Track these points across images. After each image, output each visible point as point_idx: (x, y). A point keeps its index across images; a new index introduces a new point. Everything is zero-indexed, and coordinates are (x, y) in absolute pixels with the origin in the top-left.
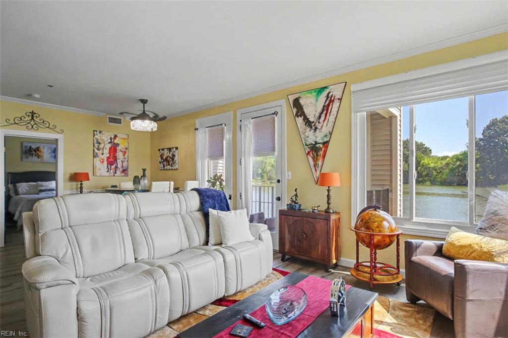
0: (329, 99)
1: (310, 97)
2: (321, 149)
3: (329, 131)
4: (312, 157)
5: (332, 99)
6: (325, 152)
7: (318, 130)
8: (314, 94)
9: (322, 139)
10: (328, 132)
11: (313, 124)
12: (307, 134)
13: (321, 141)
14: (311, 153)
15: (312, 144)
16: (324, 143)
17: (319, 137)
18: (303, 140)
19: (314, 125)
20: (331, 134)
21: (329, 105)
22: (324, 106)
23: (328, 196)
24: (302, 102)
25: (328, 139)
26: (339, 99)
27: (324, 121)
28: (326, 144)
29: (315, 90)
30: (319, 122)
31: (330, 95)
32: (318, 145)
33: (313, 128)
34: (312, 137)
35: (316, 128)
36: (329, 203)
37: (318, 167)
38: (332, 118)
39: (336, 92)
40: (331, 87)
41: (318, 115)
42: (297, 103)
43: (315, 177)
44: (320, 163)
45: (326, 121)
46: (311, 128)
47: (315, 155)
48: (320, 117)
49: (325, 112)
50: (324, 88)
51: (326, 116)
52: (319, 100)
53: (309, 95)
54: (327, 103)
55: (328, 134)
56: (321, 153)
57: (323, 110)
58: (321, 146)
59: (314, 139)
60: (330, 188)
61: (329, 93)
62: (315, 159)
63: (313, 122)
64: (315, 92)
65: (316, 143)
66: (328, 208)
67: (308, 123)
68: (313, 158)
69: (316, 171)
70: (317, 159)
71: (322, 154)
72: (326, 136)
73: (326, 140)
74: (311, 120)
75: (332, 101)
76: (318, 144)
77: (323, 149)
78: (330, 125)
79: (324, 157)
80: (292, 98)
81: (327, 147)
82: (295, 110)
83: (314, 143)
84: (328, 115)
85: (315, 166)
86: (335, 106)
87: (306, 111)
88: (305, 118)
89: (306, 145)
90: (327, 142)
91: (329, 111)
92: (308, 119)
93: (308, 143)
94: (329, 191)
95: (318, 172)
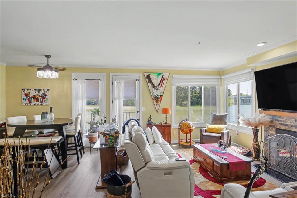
1: (155, 76)
2: (159, 98)
6: (161, 99)
8: (157, 75)
11: (156, 87)
12: (153, 91)
13: (159, 95)
14: (155, 100)
16: (161, 96)
17: (159, 93)
18: (151, 94)
19: (157, 88)
20: (163, 92)
21: (163, 81)
22: (161, 81)
23: (166, 117)
24: (151, 77)
26: (167, 79)
27: (161, 86)
29: (157, 73)
30: (159, 87)
31: (163, 77)
32: (158, 96)
33: (156, 89)
34: (155, 93)
35: (157, 89)
36: (166, 120)
38: (164, 86)
39: (166, 76)
40: (164, 74)
41: (158, 84)
42: (148, 76)
43: (157, 110)
44: (159, 104)
45: (162, 87)
46: (155, 89)
47: (157, 100)
48: (159, 85)
49: (161, 83)
50: (161, 73)
51: (162, 85)
52: (159, 78)
54: (162, 79)
57: (160, 82)
58: (159, 97)
61: (163, 76)
62: (157, 102)
63: (156, 86)
64: (157, 74)
65: (157, 95)
66: (166, 122)
67: (154, 87)
69: (157, 107)
70: (158, 102)
72: (162, 93)
73: (161, 94)
74: (155, 85)
75: (164, 79)
77: (160, 98)
78: (163, 89)
79: (161, 101)
80: (146, 75)
81: (162, 97)
82: (147, 80)
84: (163, 84)
85: (157, 105)
86: (165, 81)
87: (153, 81)
88: (152, 84)
89: (153, 96)
90: (162, 95)
91: (163, 83)
92: (154, 85)
93: (154, 95)
94: (166, 115)
95: (158, 108)
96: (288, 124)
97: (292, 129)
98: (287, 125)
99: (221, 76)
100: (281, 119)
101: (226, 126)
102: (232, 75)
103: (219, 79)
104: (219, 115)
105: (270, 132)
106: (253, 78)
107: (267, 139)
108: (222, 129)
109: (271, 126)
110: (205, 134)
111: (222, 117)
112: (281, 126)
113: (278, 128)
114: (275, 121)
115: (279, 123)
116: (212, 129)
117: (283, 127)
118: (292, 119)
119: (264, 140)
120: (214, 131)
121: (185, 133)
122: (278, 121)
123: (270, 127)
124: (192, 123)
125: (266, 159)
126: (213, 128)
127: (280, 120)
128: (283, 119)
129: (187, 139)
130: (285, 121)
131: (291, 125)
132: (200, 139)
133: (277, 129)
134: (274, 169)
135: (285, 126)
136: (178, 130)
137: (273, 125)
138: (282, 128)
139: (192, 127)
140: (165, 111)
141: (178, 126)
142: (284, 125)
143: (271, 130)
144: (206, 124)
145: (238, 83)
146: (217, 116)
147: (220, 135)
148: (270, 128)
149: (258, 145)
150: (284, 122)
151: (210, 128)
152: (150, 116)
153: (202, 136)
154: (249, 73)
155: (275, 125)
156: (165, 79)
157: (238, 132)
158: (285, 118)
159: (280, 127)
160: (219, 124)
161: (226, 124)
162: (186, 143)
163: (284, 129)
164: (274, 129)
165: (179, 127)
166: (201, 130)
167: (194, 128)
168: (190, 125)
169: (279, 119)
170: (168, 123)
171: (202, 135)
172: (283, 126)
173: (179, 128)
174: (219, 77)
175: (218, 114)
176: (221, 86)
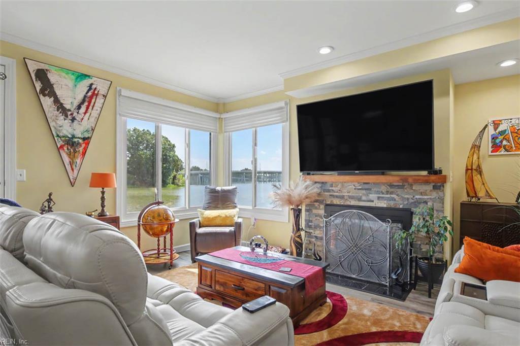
0: (92, 91)
1: (65, 77)
2: (79, 144)
3: (92, 127)
4: (67, 154)
5: (96, 92)
6: (85, 149)
7: (76, 122)
8: (73, 77)
9: (82, 134)
10: (90, 127)
11: (69, 113)
12: (59, 123)
13: (80, 136)
14: (65, 148)
15: (68, 137)
16: (84, 139)
17: (79, 130)
18: (53, 129)
19: (72, 114)
20: (93, 130)
21: (91, 97)
22: (85, 97)
23: (103, 199)
24: (53, 78)
25: (89, 135)
26: (104, 96)
27: (85, 113)
28: (87, 140)
29: (74, 72)
30: (78, 113)
31: (94, 87)
32: (76, 140)
33: (70, 117)
34: (66, 128)
35: (73, 119)
36: (103, 206)
37: (76, 166)
38: (95, 113)
39: (101, 87)
40: (94, 79)
41: (76, 103)
42: (42, 75)
43: (71, 177)
44: (78, 161)
45: (88, 115)
46: (67, 116)
47: (72, 150)
48: (79, 107)
49: (86, 104)
50: (86, 76)
51: (87, 108)
52: (78, 86)
53: (64, 74)
54: (90, 94)
55: (91, 129)
56: (81, 149)
57: (84, 100)
58: (81, 141)
59: (70, 130)
60: (105, 190)
61: (92, 84)
62: (72, 155)
63: (69, 110)
64: (73, 74)
65: (73, 137)
66: (103, 210)
67: (62, 109)
68: (69, 155)
69: (73, 170)
70: (74, 156)
71: (81, 151)
72: (87, 131)
73: (87, 135)
74: (68, 107)
75: (95, 95)
76: (76, 138)
77: (83, 145)
78: (92, 120)
79: (84, 154)
80: (33, 67)
81: (88, 144)
82: (38, 86)
83: (70, 136)
84: (91, 107)
85: (71, 164)
86: (99, 101)
87: (58, 92)
88: (57, 101)
89: (58, 136)
90: (89, 138)
91: (92, 104)
92: (62, 104)
93: (61, 134)
94: (103, 193)
95: (76, 172)
96: (344, 194)
97: (350, 202)
98: (342, 197)
99: (221, 113)
100: (333, 188)
101: (237, 210)
102: (245, 113)
103: (216, 118)
104: (222, 190)
105: (315, 211)
106: (286, 119)
107: (310, 224)
108: (232, 217)
109: (316, 201)
110: (200, 231)
111: (228, 194)
112: (333, 199)
113: (329, 203)
114: (324, 192)
115: (330, 195)
116: (213, 218)
117: (336, 201)
118: (350, 187)
119: (305, 227)
120: (218, 222)
121: (155, 235)
122: (329, 191)
123: (315, 203)
124: (172, 209)
125: (318, 258)
126: (216, 217)
127: (332, 190)
128: (337, 188)
129: (159, 249)
130: (340, 190)
131: (349, 196)
132: (189, 244)
133: (327, 205)
134: (332, 272)
135: (339, 199)
136: (137, 228)
137: (320, 199)
138: (335, 203)
139: (173, 219)
140: (101, 181)
141: (137, 219)
142: (337, 197)
143: (316, 208)
144: (198, 209)
145: (254, 129)
146: (217, 192)
147: (233, 230)
148: (314, 205)
149: (300, 237)
150: (337, 192)
151: (209, 218)
152: (50, 195)
153: (194, 237)
154: (277, 111)
155: (322, 199)
156: (97, 95)
157: (255, 219)
158: (339, 186)
159: (332, 201)
160: (223, 208)
161: (236, 207)
162: (158, 258)
163: (338, 203)
164: (322, 206)
165: (139, 221)
166: (194, 223)
167: (177, 220)
168: (167, 215)
169: (330, 188)
170: (108, 214)
171: (196, 233)
172: (336, 199)
173: (139, 225)
174: (217, 115)
175: (219, 188)
176: (219, 133)
